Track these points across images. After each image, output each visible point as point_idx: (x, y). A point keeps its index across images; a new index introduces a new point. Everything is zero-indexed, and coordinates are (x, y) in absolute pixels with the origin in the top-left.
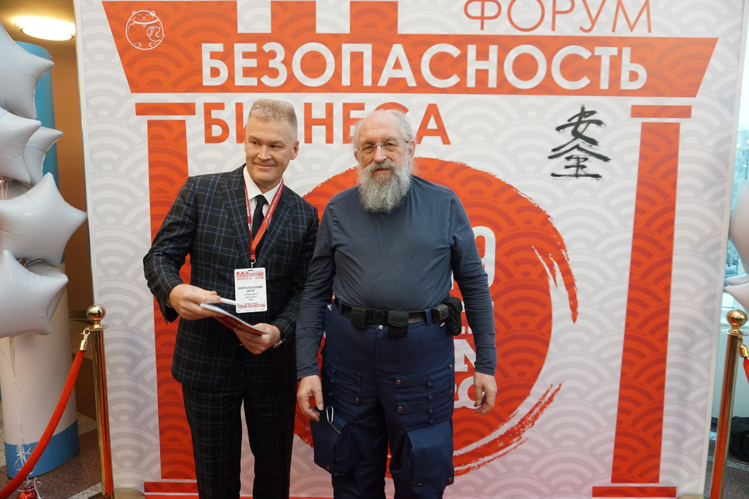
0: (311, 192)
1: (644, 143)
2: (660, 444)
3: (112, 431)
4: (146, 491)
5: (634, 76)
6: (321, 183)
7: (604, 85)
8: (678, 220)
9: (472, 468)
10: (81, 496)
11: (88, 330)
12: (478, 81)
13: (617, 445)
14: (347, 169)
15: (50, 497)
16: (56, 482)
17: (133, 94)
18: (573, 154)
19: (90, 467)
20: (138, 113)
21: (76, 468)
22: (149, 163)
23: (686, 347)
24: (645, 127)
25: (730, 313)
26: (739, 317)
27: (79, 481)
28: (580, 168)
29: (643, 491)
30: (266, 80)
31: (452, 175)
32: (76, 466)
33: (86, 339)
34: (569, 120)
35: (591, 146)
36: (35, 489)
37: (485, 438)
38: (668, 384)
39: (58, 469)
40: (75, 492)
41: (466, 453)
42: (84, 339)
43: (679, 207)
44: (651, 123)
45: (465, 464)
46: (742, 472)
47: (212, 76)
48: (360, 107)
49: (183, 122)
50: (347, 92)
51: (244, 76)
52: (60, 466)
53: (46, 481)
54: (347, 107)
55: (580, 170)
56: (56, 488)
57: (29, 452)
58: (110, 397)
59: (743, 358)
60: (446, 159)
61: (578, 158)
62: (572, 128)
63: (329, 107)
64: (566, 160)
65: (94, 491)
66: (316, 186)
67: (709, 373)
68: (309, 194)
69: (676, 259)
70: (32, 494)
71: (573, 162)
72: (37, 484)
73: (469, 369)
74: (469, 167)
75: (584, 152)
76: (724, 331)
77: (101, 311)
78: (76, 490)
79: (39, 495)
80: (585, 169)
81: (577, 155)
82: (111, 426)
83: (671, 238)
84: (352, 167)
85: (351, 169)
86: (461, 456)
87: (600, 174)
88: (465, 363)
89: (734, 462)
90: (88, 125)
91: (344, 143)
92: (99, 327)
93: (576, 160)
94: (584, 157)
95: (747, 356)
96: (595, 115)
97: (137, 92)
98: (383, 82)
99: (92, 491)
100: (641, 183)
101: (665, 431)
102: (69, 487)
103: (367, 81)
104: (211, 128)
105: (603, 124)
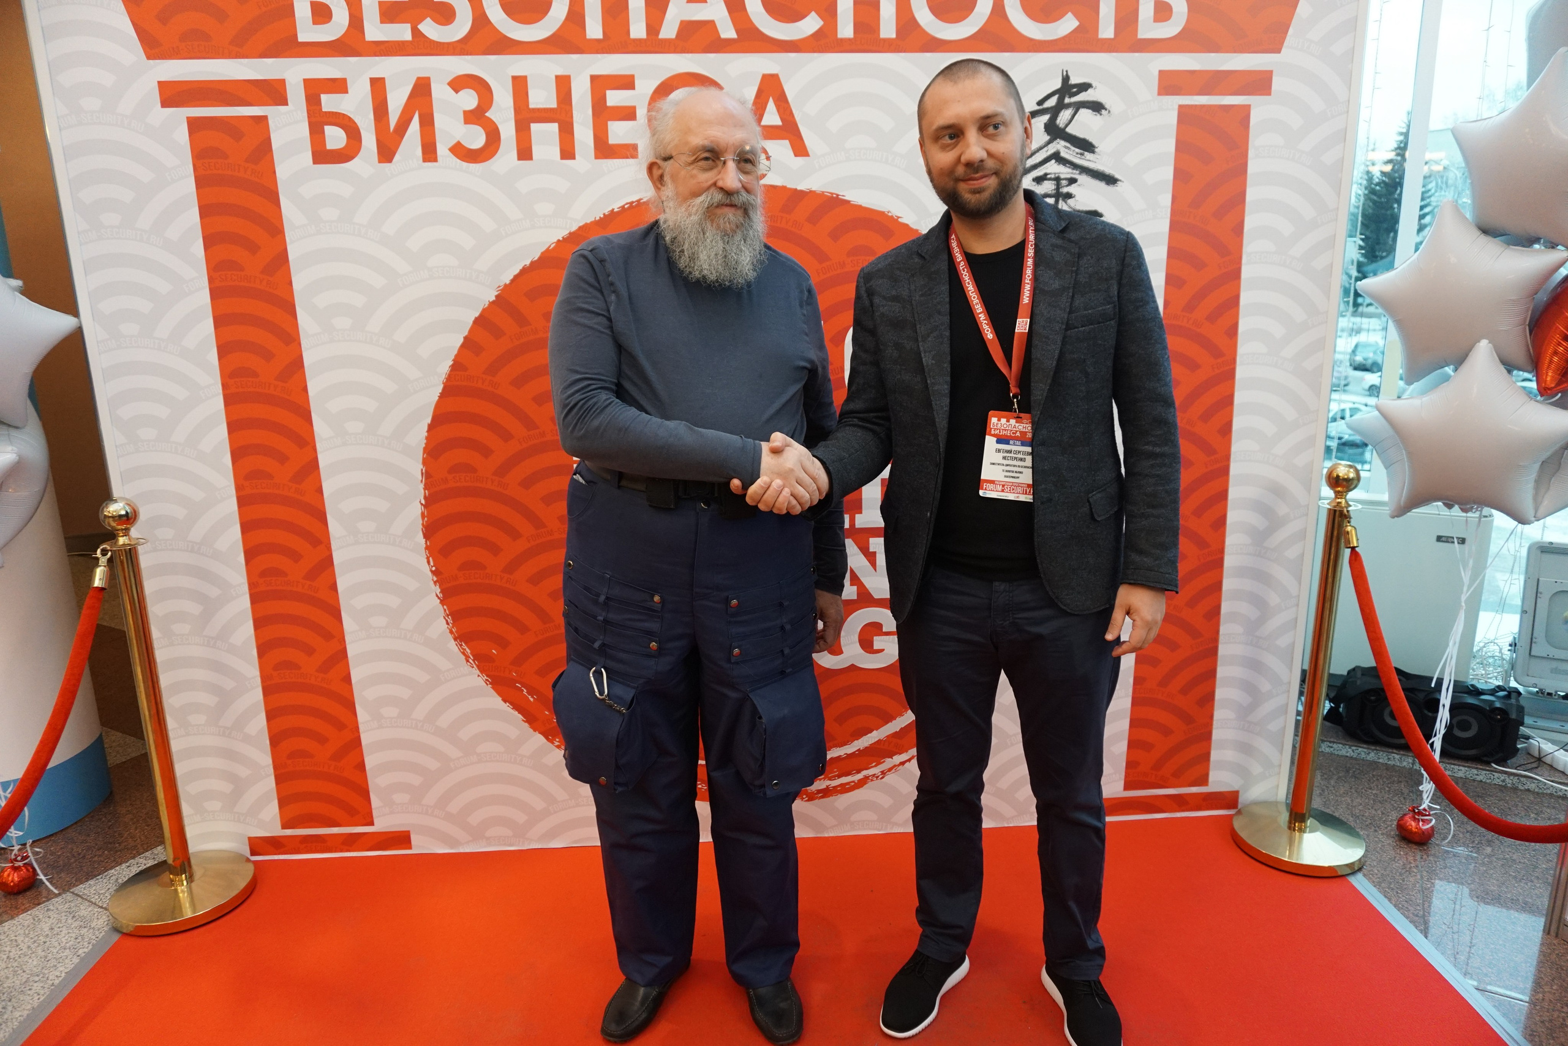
0: (536, 259)
1: (1182, 146)
2: (1211, 717)
3: (176, 745)
4: (252, 854)
5: (1163, 12)
6: (555, 241)
7: (1107, 31)
8: (1245, 298)
9: (870, 778)
10: (125, 869)
11: (106, 548)
12: (858, 26)
13: (1134, 723)
14: (606, 212)
15: (62, 875)
16: (73, 849)
17: (151, 61)
18: (1048, 171)
19: (138, 821)
20: (166, 103)
21: (110, 823)
22: (199, 207)
23: (1259, 538)
24: (1184, 114)
25: (1331, 470)
26: (1346, 475)
27: (117, 845)
28: (1061, 199)
29: (1181, 802)
30: (430, 29)
31: (814, 218)
32: (109, 821)
33: (105, 566)
34: (1040, 103)
35: (1082, 154)
36: (30, 861)
37: (894, 722)
38: (1225, 607)
39: (74, 826)
40: (113, 864)
41: (859, 750)
42: (100, 566)
43: (1247, 271)
44: (1196, 106)
45: (859, 772)
46: (1361, 761)
47: (315, 23)
48: (627, 83)
49: (263, 120)
50: (597, 52)
51: (382, 22)
52: (76, 823)
53: (52, 848)
54: (600, 84)
55: (1061, 202)
56: (73, 860)
57: (9, 793)
58: (165, 680)
59: (1350, 550)
60: (802, 186)
61: (1057, 179)
62: (1045, 118)
63: (563, 84)
64: (1034, 183)
65: (149, 861)
66: (547, 246)
67: (1300, 585)
68: (532, 263)
69: (1240, 372)
70: (28, 870)
71: (1048, 187)
72: (36, 854)
73: (858, 594)
74: (848, 202)
75: (1069, 167)
76: (1321, 503)
77: (129, 511)
78: (114, 861)
79: (42, 871)
80: (1070, 201)
81: (1055, 174)
82: (172, 734)
83: (1232, 332)
84: (616, 206)
85: (615, 210)
86: (850, 756)
87: (1100, 210)
88: (851, 585)
89: (1347, 747)
90: (60, 130)
91: (597, 157)
92: (129, 543)
93: (1053, 182)
94: (1069, 176)
95: (1355, 545)
96: (1090, 91)
97: (160, 59)
98: (669, 30)
99: (146, 860)
100: (1174, 226)
101: (1220, 693)
102: (100, 855)
103: (638, 30)
104: (323, 132)
105: (1106, 110)
